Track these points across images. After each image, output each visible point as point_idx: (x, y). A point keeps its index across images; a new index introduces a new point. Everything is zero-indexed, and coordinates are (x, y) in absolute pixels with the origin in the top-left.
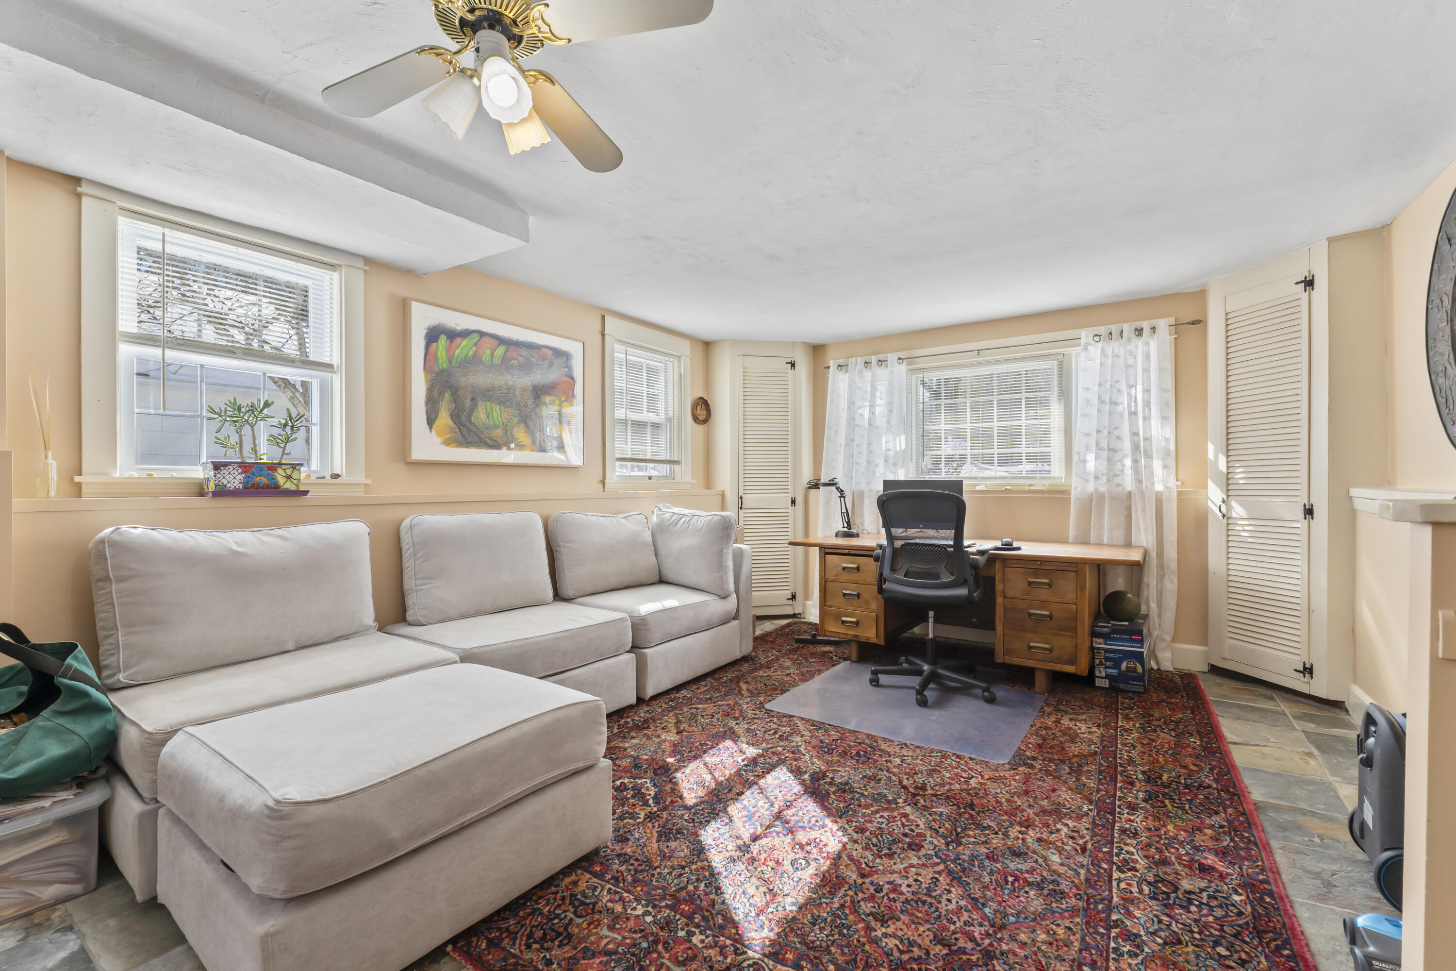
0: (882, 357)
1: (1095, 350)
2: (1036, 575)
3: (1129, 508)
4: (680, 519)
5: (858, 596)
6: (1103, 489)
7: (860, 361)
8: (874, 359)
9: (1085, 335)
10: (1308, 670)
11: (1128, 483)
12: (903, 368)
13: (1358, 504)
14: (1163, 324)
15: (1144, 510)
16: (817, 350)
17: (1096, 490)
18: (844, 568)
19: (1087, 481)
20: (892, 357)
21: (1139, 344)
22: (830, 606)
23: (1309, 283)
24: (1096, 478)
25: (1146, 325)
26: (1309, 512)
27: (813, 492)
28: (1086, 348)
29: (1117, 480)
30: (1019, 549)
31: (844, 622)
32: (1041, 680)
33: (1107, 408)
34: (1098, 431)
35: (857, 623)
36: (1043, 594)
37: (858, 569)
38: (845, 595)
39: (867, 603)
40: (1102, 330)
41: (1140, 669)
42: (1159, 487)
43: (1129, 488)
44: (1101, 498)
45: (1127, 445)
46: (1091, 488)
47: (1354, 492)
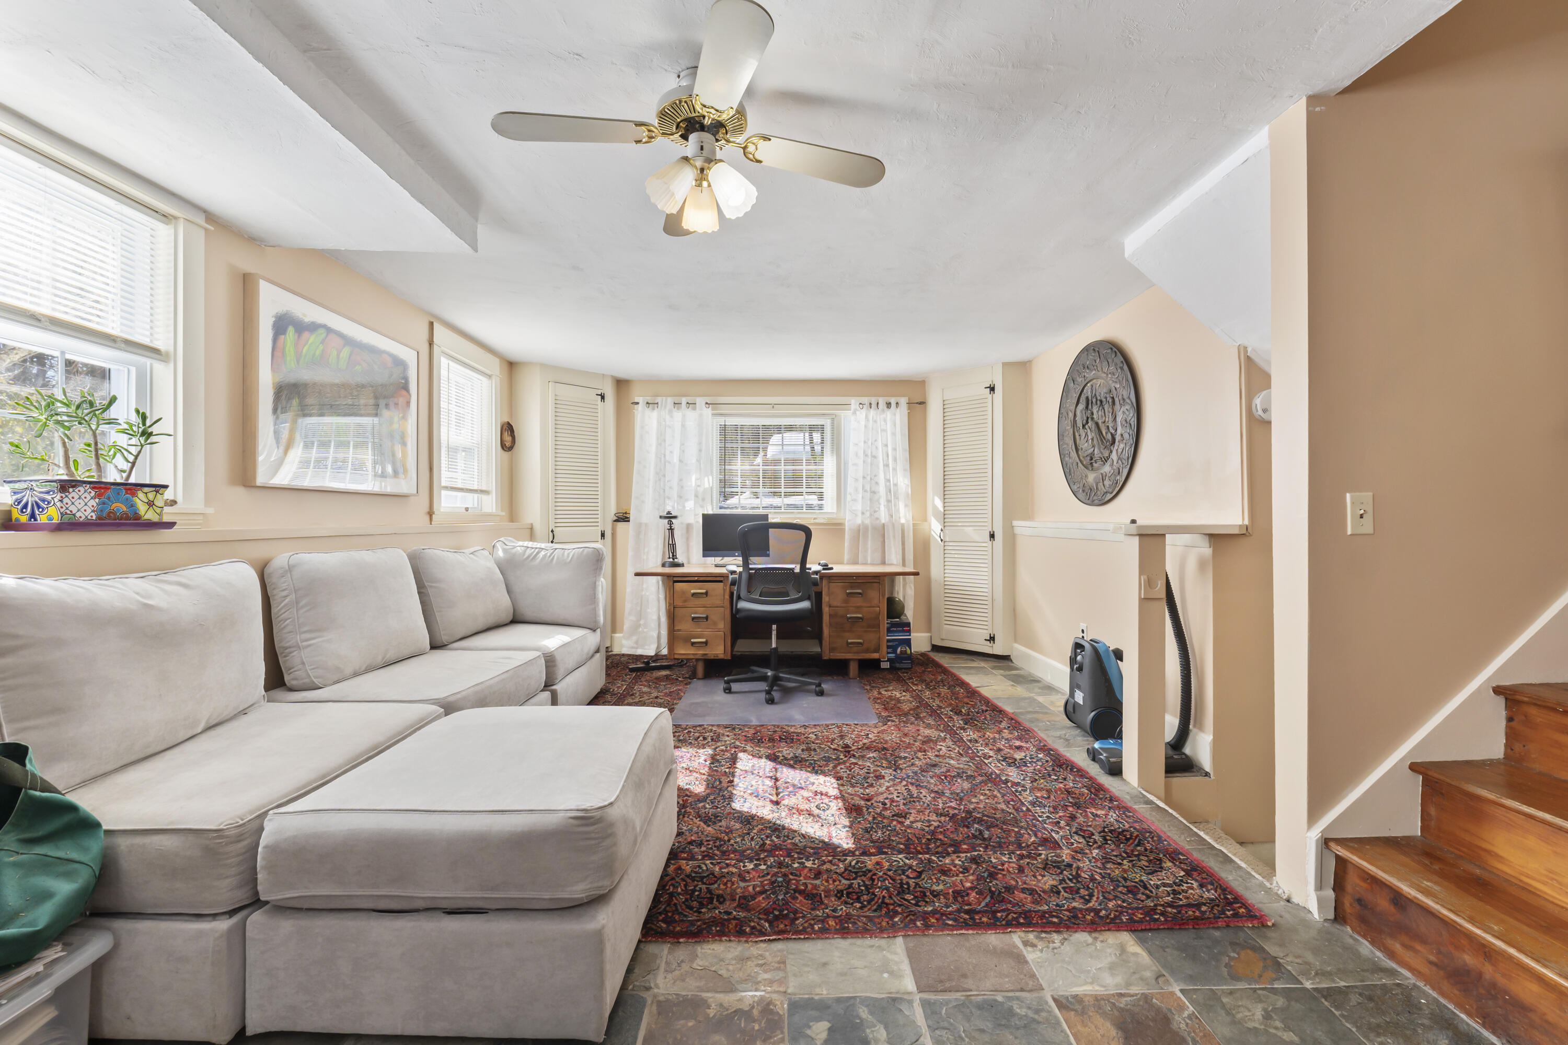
0: (690, 400)
1: (862, 414)
2: (852, 588)
3: (884, 536)
4: (538, 553)
5: (707, 618)
6: (867, 522)
7: (670, 401)
8: (684, 400)
9: (854, 402)
10: (992, 639)
11: (883, 517)
12: (708, 412)
13: (1017, 531)
14: (903, 401)
15: (894, 537)
16: (621, 384)
17: (863, 522)
18: (693, 594)
19: (856, 515)
20: (700, 401)
21: (889, 414)
22: (679, 630)
23: (992, 389)
24: (863, 513)
25: (893, 401)
26: (992, 536)
27: (620, 525)
28: (855, 413)
29: (876, 515)
30: (832, 569)
31: (693, 644)
32: (853, 669)
33: (869, 460)
34: (864, 478)
35: (706, 643)
36: (857, 601)
37: (706, 594)
38: (693, 618)
39: (715, 624)
40: (865, 400)
41: (909, 652)
42: (903, 521)
43: (883, 521)
44: (866, 528)
45: (882, 490)
46: (859, 521)
47: (1015, 523)
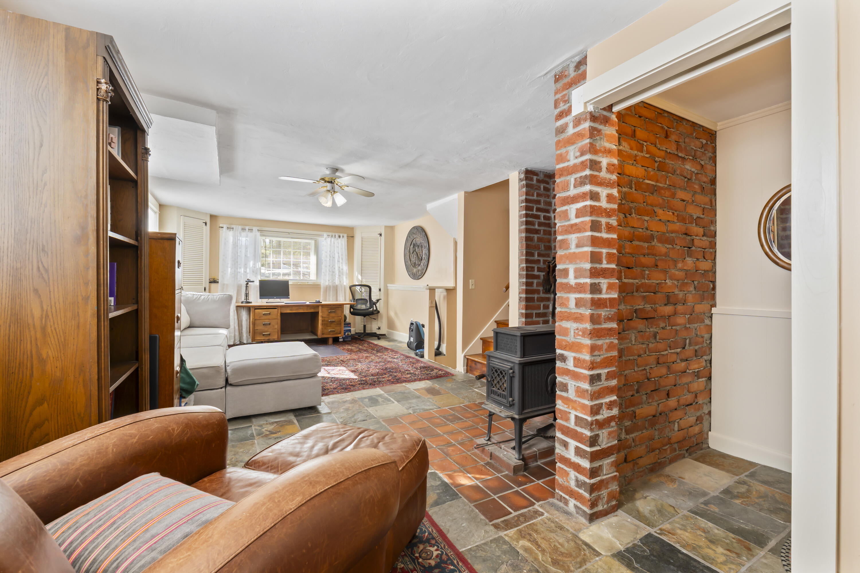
0: (250, 228)
1: (329, 240)
2: (331, 310)
3: (337, 290)
5: (270, 324)
6: (331, 284)
7: (240, 227)
8: (247, 228)
9: (325, 234)
10: (379, 328)
11: (337, 282)
12: (258, 234)
13: (389, 288)
14: (345, 235)
15: (342, 290)
17: (329, 284)
18: (264, 314)
19: (326, 281)
20: (255, 229)
21: (340, 240)
22: (257, 330)
23: (381, 235)
24: (329, 281)
25: (341, 236)
26: (380, 290)
28: (326, 239)
29: (334, 281)
31: (263, 335)
32: (331, 341)
33: (332, 258)
34: (329, 266)
35: (269, 334)
36: (333, 315)
37: (270, 314)
38: (264, 324)
39: (273, 326)
40: (330, 234)
41: (350, 334)
42: (345, 284)
43: (337, 284)
44: (330, 287)
45: (337, 272)
46: (327, 284)
47: (388, 285)
